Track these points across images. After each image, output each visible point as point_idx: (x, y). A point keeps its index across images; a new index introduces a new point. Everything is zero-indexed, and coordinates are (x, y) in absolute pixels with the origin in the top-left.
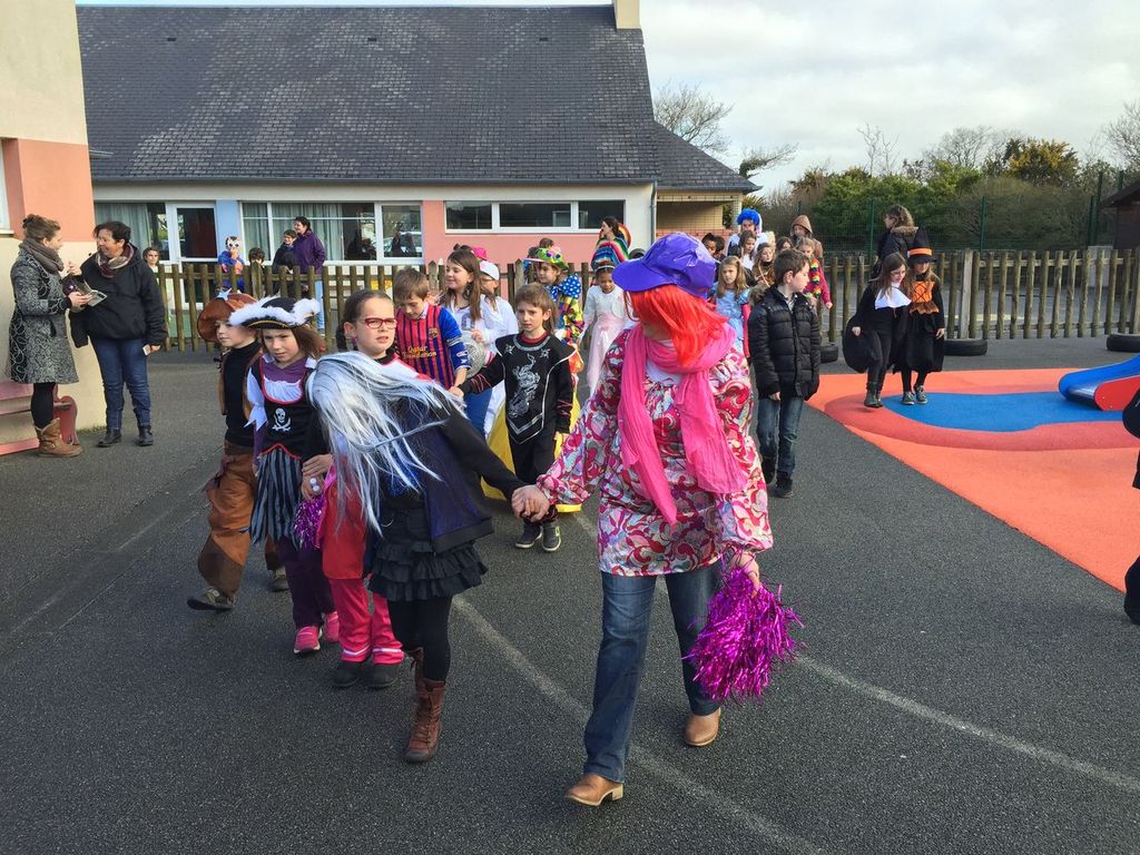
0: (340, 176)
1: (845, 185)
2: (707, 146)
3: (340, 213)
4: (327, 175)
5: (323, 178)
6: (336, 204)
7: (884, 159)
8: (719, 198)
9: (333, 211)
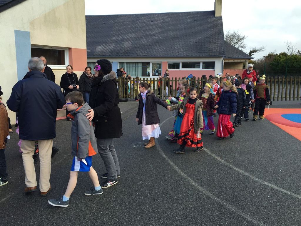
0: (142, 55)
1: (280, 57)
2: (240, 47)
3: (142, 65)
4: (139, 56)
5: (138, 56)
6: (141, 63)
7: (291, 50)
8: (242, 61)
9: (140, 64)
